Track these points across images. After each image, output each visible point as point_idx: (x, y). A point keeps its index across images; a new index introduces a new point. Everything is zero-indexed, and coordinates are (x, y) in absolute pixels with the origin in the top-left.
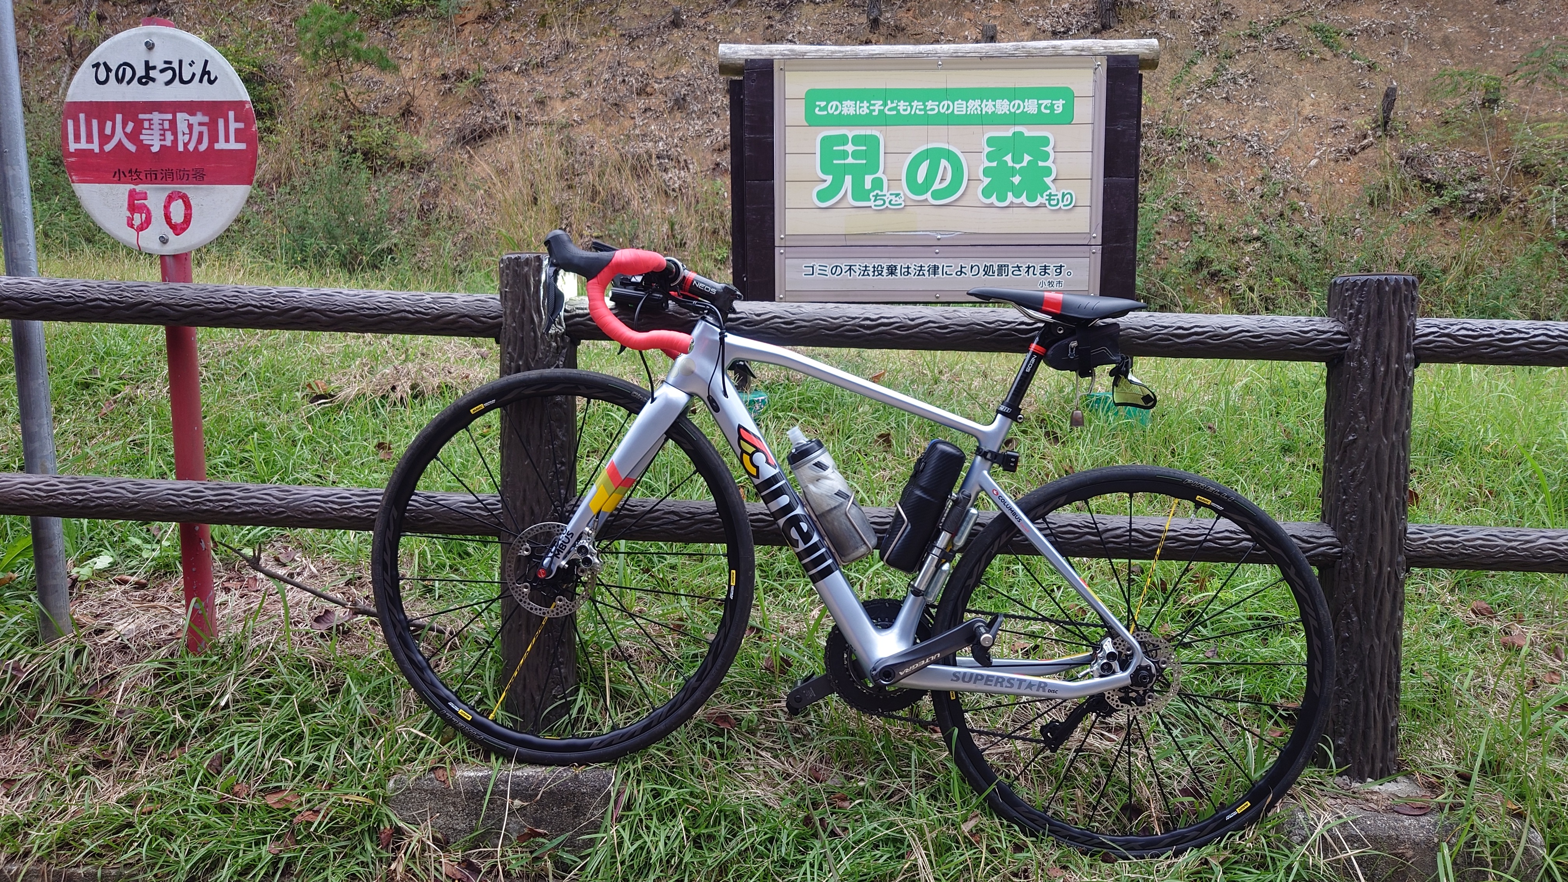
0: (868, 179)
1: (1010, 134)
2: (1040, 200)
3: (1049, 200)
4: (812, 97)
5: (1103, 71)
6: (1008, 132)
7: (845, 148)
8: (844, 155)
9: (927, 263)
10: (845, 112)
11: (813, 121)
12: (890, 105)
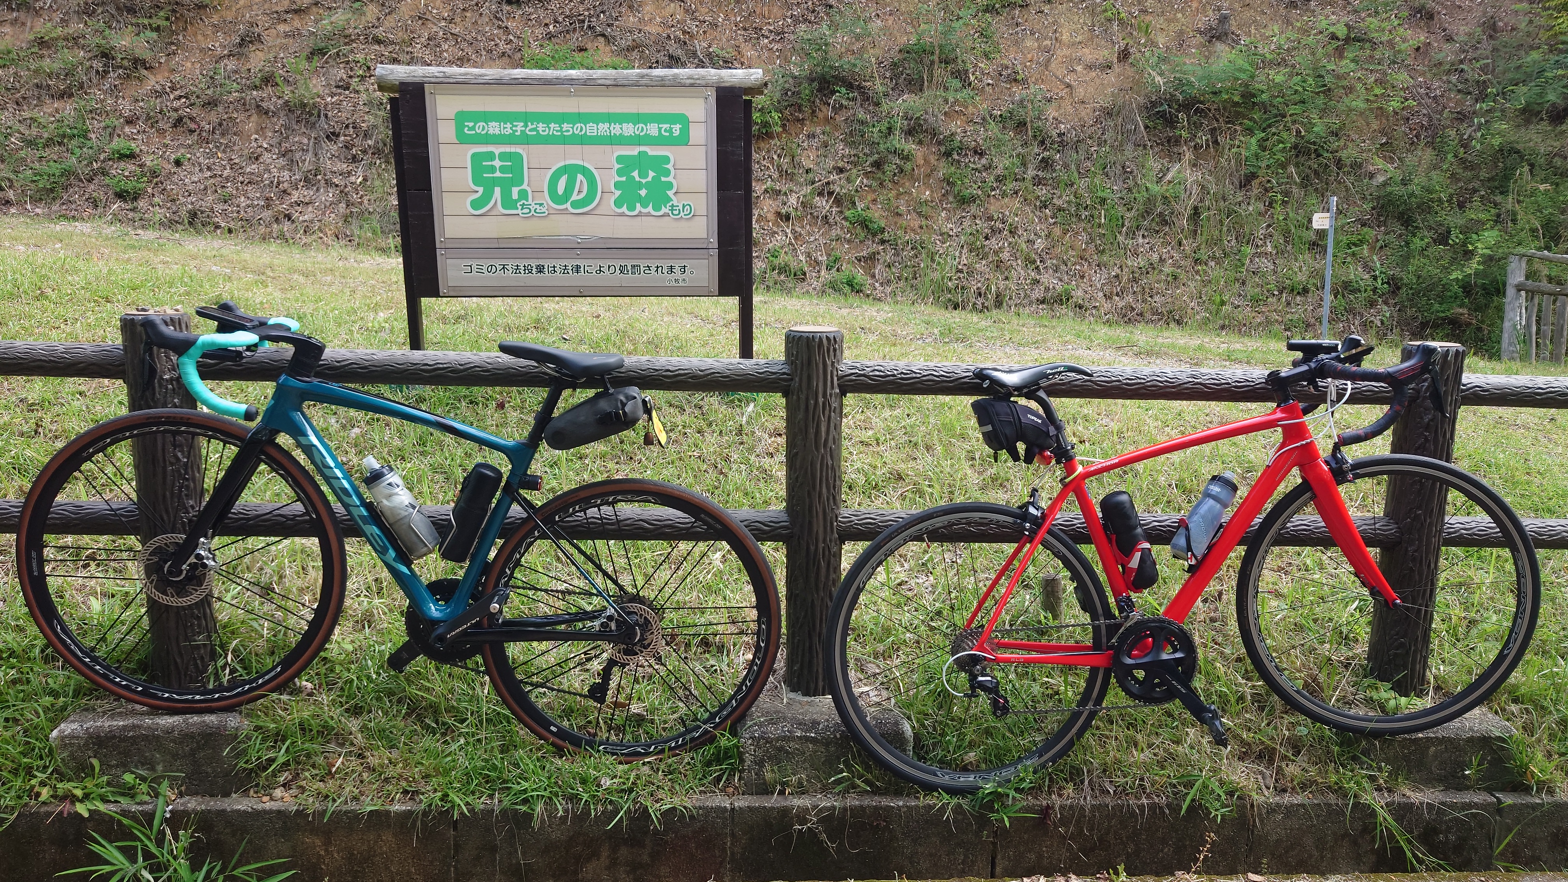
0: (515, 191)
1: (636, 153)
2: (664, 210)
3: (672, 210)
4: (461, 118)
5: (713, 100)
6: (634, 151)
7: (494, 163)
8: (493, 169)
9: (570, 263)
10: (491, 132)
11: (463, 140)
12: (530, 126)
